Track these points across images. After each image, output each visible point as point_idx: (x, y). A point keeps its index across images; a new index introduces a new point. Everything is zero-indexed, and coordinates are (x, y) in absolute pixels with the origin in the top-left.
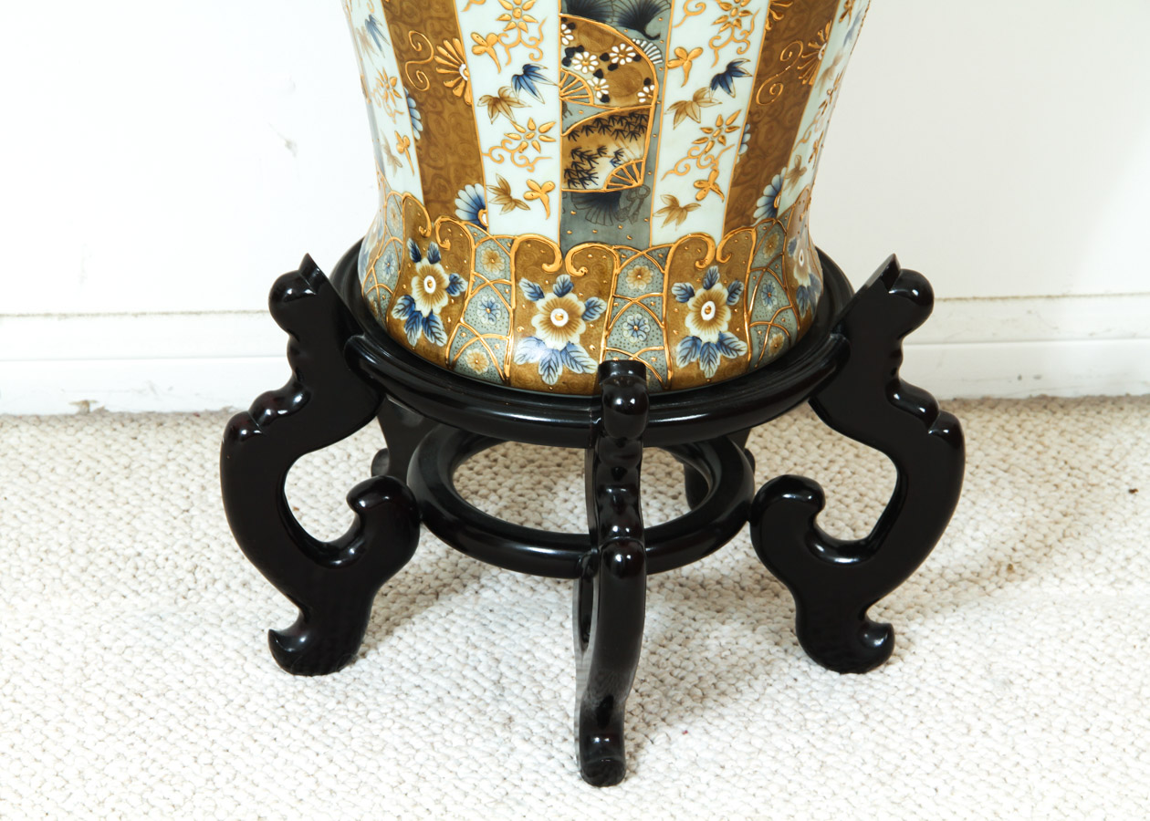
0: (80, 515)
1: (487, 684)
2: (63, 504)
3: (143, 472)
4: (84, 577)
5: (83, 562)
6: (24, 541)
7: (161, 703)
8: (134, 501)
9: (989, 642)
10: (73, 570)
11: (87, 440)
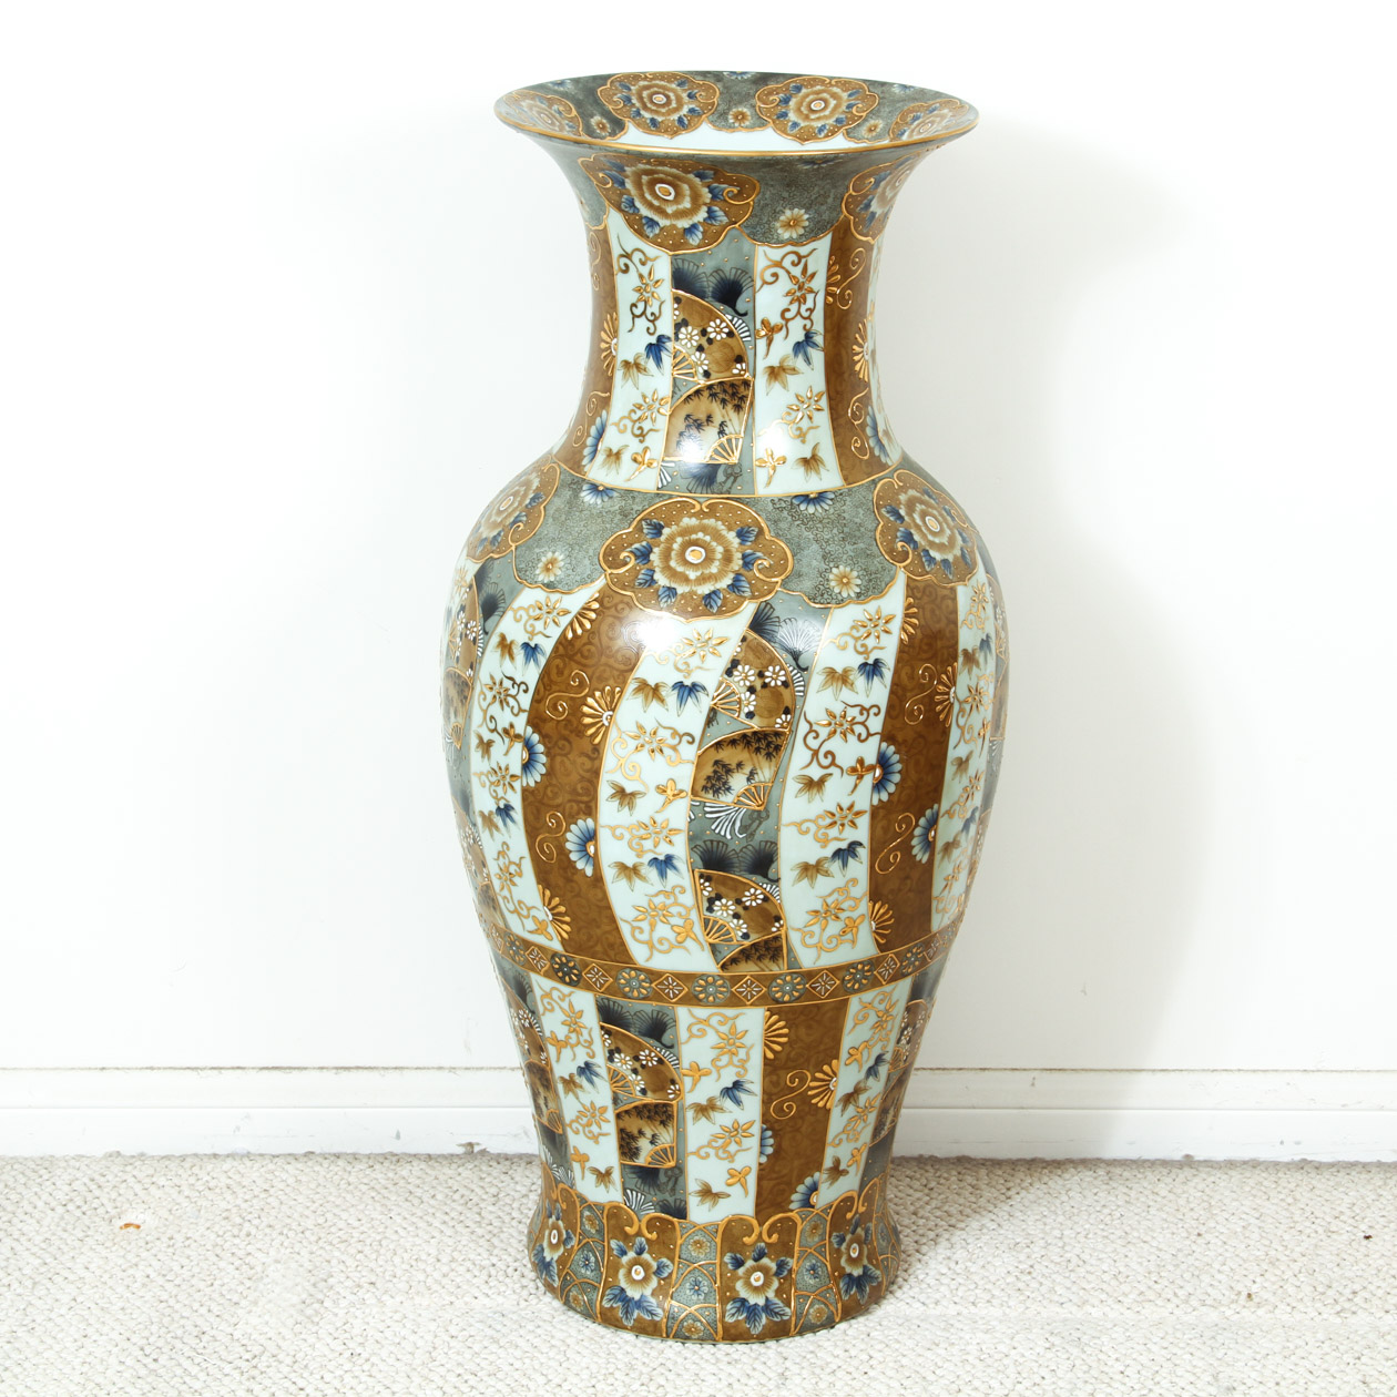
0: (449, 1232)
1: (772, 1375)
2: (436, 1223)
3: (508, 1200)
4: (445, 1281)
5: (445, 1269)
6: (400, 1251)
7: (492, 1381)
8: (496, 1223)
9: (1220, 1355)
10: (437, 1275)
11: (466, 1173)
